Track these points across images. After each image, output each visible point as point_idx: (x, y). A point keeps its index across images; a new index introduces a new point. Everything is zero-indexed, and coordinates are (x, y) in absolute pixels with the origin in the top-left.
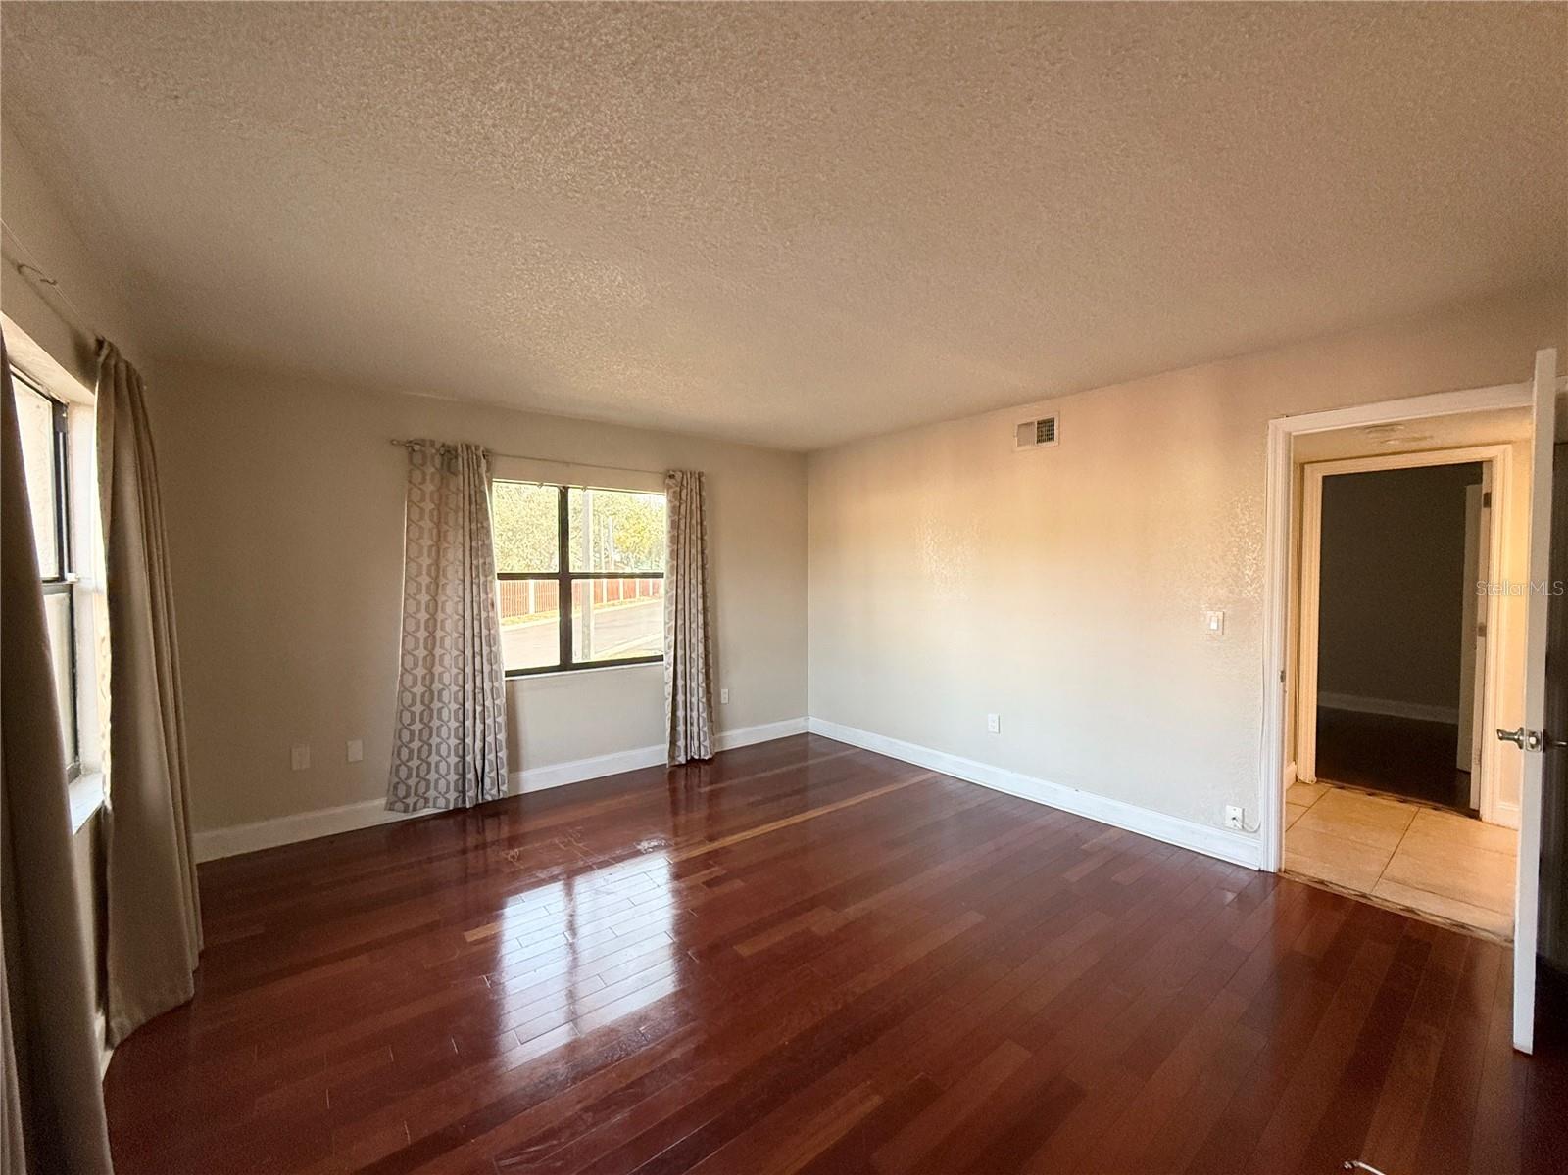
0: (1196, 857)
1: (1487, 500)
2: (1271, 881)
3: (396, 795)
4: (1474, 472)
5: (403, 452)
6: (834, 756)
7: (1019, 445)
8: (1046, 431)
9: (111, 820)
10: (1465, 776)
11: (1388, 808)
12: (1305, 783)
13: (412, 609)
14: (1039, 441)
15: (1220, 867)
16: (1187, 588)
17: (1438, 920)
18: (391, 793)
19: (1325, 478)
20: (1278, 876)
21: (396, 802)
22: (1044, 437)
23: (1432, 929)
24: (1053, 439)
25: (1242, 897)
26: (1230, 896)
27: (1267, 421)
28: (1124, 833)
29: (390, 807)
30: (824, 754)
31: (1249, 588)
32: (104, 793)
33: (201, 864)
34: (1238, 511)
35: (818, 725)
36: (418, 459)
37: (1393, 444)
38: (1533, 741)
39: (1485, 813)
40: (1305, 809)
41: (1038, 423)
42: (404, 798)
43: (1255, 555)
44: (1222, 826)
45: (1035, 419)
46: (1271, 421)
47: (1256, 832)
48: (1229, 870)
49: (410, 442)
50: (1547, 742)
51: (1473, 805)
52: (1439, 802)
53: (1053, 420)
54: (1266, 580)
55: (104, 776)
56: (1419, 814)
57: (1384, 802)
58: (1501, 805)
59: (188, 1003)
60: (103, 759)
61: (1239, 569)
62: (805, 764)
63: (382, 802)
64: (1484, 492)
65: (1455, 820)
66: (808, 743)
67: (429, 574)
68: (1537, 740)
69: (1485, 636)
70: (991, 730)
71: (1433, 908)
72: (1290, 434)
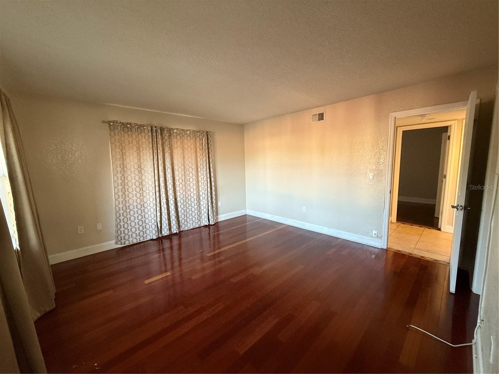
0: (363, 246)
1: (449, 138)
2: (385, 251)
3: (118, 239)
4: (445, 129)
5: (107, 125)
6: (255, 221)
7: (313, 122)
8: (321, 117)
9: (20, 253)
10: (438, 219)
11: (416, 229)
12: (393, 223)
13: (116, 179)
14: (319, 120)
15: (370, 248)
16: (363, 166)
17: (430, 259)
18: (116, 238)
19: (403, 131)
20: (387, 250)
21: (118, 241)
22: (320, 119)
23: (428, 262)
24: (323, 119)
25: (377, 256)
26: (374, 256)
27: (389, 114)
28: (343, 240)
29: (116, 243)
30: (252, 221)
31: (382, 166)
32: (16, 245)
33: (52, 265)
34: (380, 142)
35: (249, 212)
36: (112, 127)
37: (424, 120)
38: (461, 208)
39: (442, 229)
40: (393, 230)
41: (319, 114)
42: (120, 240)
43: (384, 156)
44: (372, 236)
45: (318, 113)
46: (390, 113)
47: (381, 238)
48: (373, 249)
49: (109, 121)
50: (465, 208)
51: (439, 227)
52: (430, 226)
53: (323, 113)
54: (387, 163)
55: (16, 239)
56: (425, 230)
57: (415, 227)
58: (447, 226)
59: (54, 309)
60: (15, 233)
61: (379, 160)
62: (245, 224)
63: (114, 241)
64: (448, 135)
65: (435, 231)
66: (246, 218)
67: (120, 167)
68: (463, 208)
69: (446, 178)
70: (303, 211)
71: (428, 256)
72: (396, 117)
